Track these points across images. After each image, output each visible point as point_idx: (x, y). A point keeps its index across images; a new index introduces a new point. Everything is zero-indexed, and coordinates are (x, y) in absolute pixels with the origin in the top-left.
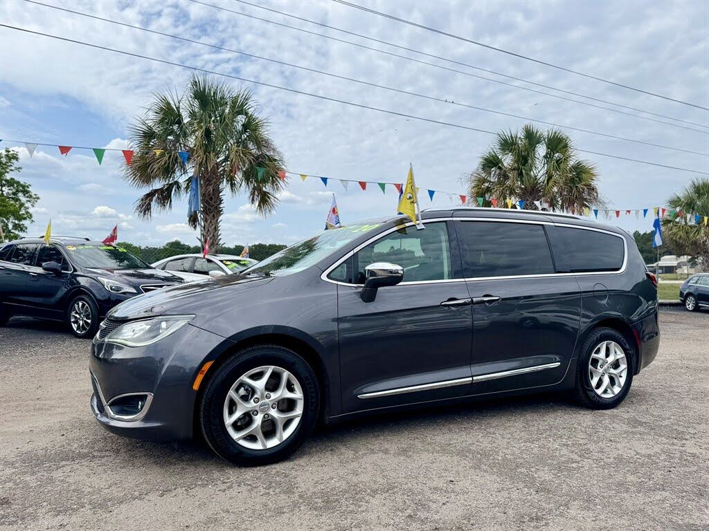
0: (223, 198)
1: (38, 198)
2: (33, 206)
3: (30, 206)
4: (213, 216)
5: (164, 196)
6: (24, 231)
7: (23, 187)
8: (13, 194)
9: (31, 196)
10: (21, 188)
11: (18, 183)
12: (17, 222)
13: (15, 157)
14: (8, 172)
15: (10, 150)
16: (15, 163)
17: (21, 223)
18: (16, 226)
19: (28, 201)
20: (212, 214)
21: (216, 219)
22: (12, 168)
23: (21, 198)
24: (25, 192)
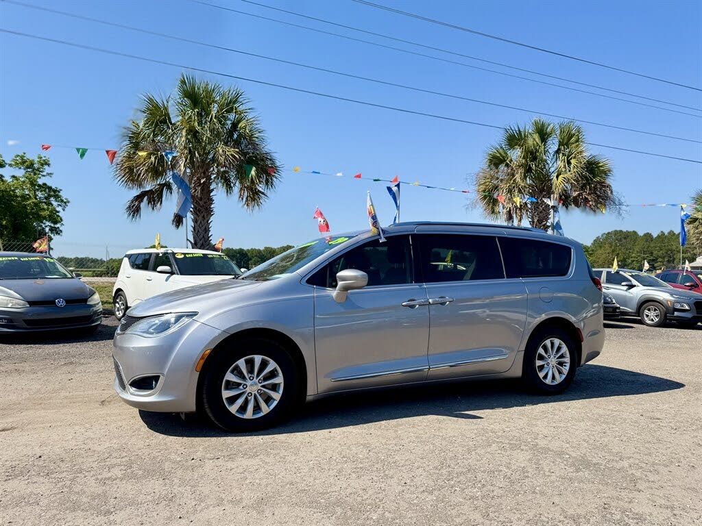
0: (214, 198)
1: (69, 202)
2: (64, 210)
3: (62, 211)
4: (203, 217)
5: (154, 197)
6: (59, 234)
7: (55, 191)
8: (46, 198)
9: (62, 201)
10: (52, 193)
11: (50, 188)
12: (52, 225)
13: (47, 163)
14: (40, 178)
15: (42, 156)
16: (47, 169)
17: (57, 226)
18: (52, 230)
19: (59, 205)
20: (202, 215)
21: (206, 221)
22: (44, 173)
23: (53, 202)
24: (57, 197)
